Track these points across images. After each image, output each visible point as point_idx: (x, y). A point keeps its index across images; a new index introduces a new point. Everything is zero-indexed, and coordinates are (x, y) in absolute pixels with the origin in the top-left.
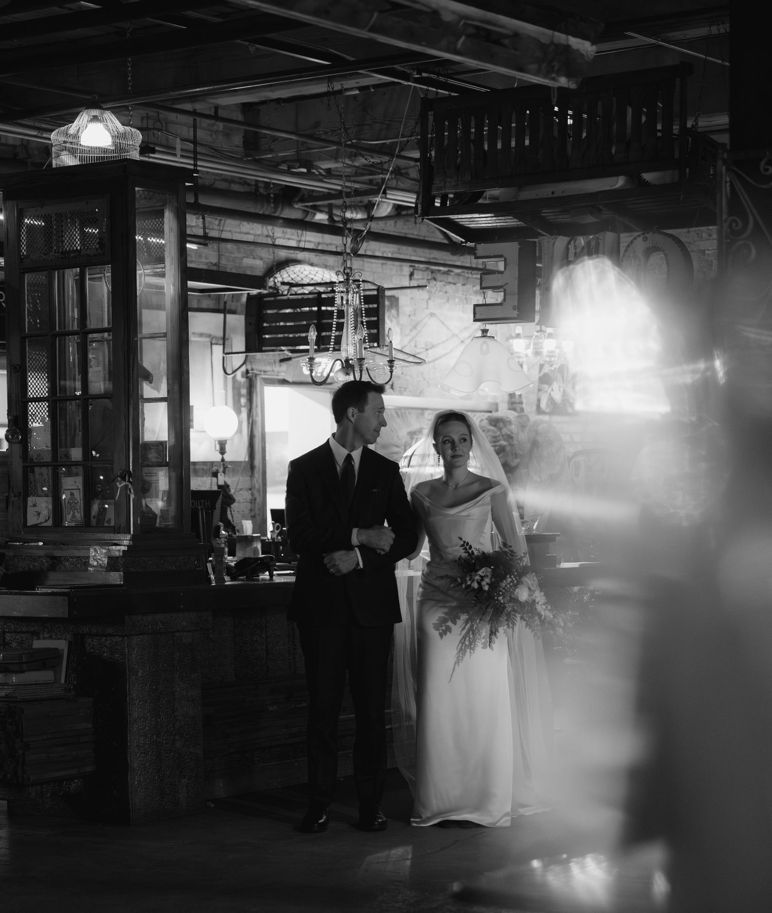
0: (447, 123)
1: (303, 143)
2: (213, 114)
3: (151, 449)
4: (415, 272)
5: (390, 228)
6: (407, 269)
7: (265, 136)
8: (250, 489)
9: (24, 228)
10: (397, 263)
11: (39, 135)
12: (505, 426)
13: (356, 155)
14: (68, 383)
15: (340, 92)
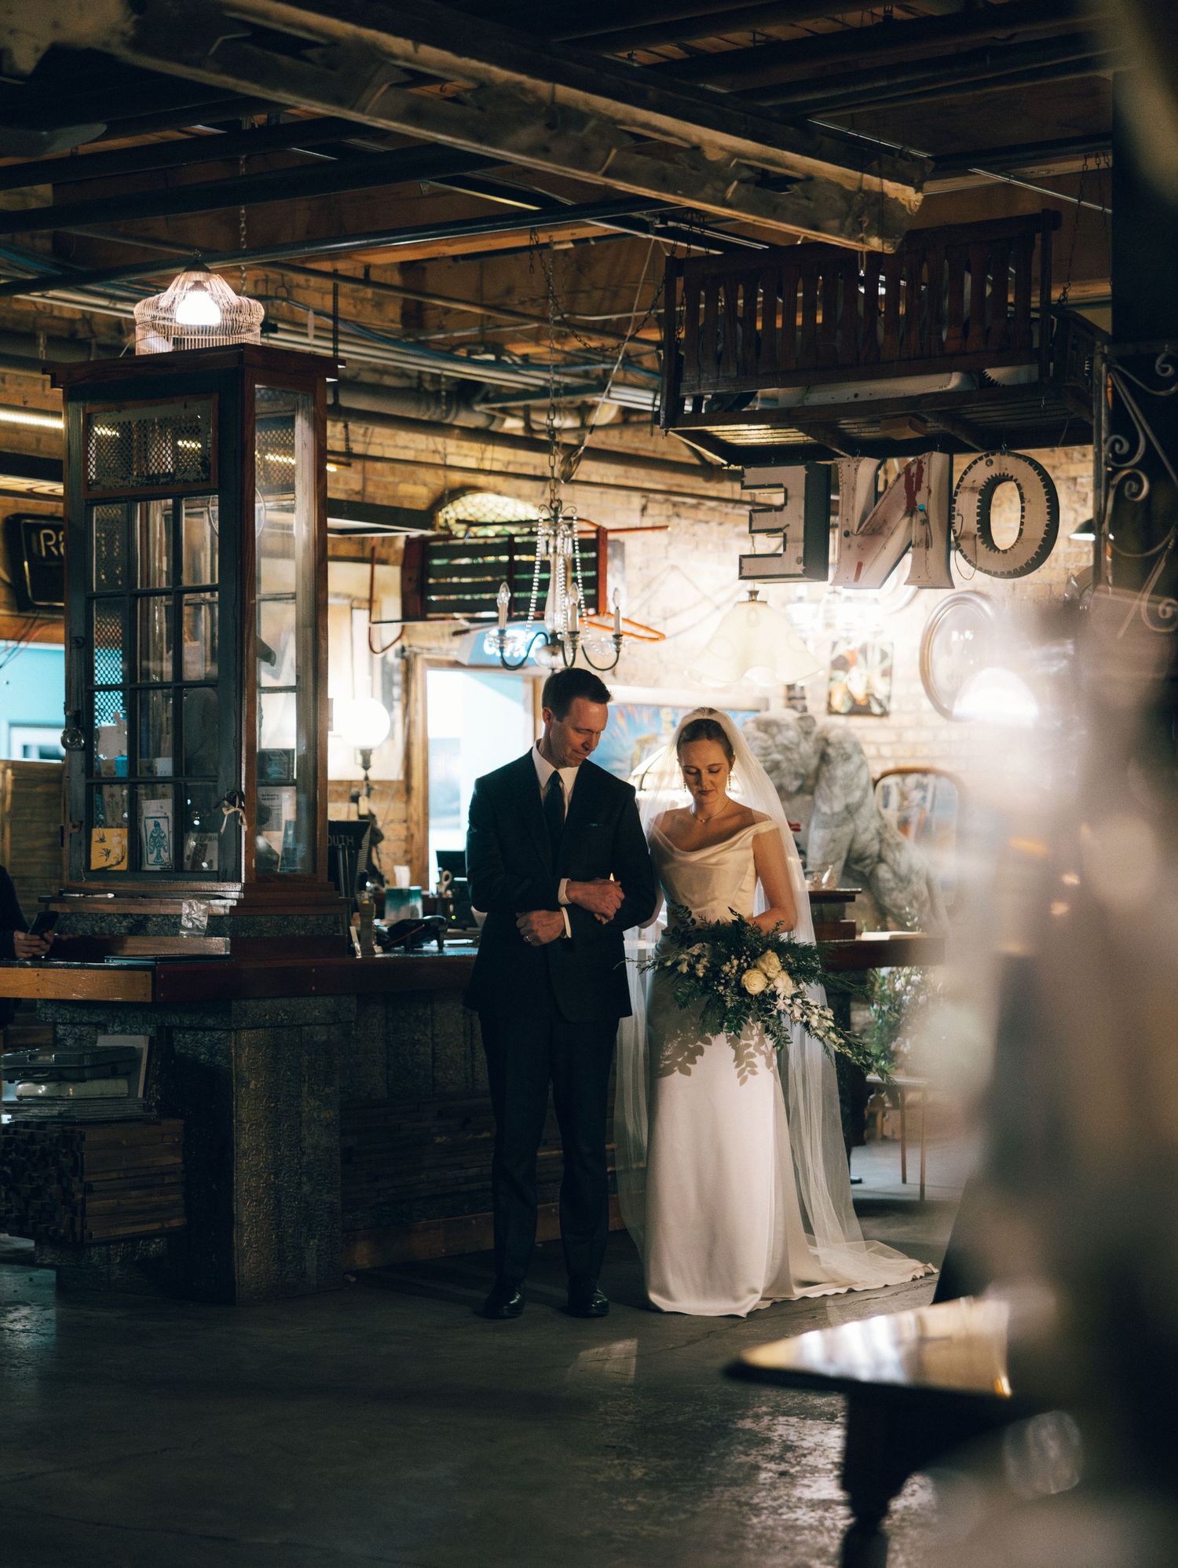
0: (703, 293)
1: (489, 317)
2: (362, 277)
3: (271, 760)
4: (650, 505)
5: (614, 441)
6: (637, 500)
7: (436, 307)
8: (405, 821)
9: (94, 441)
10: (624, 493)
11: (111, 305)
12: (780, 732)
13: (566, 336)
14: (151, 665)
15: (546, 246)
